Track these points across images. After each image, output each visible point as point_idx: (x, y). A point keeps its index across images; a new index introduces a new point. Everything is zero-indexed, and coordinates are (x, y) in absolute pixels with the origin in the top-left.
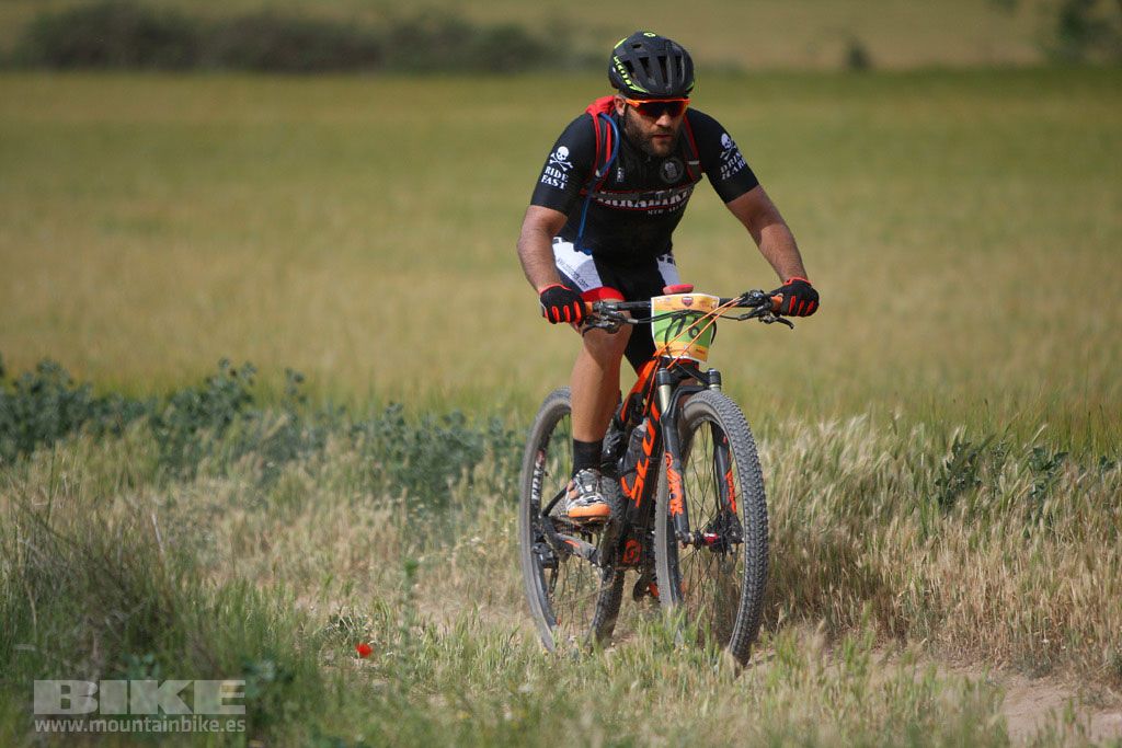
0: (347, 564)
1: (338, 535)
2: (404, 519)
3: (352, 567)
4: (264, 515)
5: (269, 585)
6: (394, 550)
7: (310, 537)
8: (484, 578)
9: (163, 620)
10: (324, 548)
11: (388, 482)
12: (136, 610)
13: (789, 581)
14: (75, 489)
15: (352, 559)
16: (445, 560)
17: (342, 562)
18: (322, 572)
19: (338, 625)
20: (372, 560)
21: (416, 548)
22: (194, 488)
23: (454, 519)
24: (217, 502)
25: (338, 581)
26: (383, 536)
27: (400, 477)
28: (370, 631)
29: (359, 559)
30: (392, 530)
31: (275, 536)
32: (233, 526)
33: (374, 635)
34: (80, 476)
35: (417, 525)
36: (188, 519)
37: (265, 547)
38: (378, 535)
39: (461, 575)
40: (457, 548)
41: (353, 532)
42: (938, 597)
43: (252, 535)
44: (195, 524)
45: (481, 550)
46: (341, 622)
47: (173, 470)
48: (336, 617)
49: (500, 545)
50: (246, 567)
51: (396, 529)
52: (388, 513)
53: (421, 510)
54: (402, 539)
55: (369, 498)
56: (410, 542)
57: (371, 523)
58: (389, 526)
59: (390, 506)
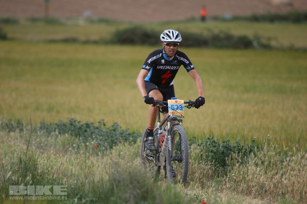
0: (198, 180)
1: (196, 172)
2: (214, 168)
6: (211, 177)
8: (235, 185)
9: (150, 193)
10: (192, 175)
11: (210, 158)
12: (143, 190)
14: (124, 157)
15: (199, 178)
16: (225, 180)
18: (191, 182)
19: (196, 197)
20: (205, 179)
21: (217, 177)
23: (227, 169)
25: (195, 185)
26: (208, 173)
27: (212, 157)
28: (204, 199)
29: (201, 179)
30: (210, 171)
34: (126, 153)
35: (217, 170)
38: (206, 172)
39: (229, 184)
40: (228, 177)
41: (199, 171)
45: (234, 177)
48: (195, 194)
49: (240, 177)
51: (211, 171)
52: (209, 166)
53: (218, 166)
54: (213, 173)
55: (204, 162)
56: (215, 175)
57: (204, 169)
58: (209, 170)
59: (210, 164)
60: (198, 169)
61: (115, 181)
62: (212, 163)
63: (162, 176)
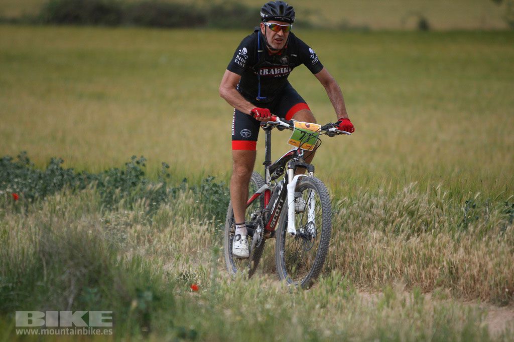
0: (187, 250)
1: (184, 236)
2: (213, 230)
3: (189, 251)
4: (149, 227)
5: (152, 259)
6: (209, 244)
7: (170, 238)
9: (103, 273)
10: (177, 242)
11: (207, 213)
12: (91, 268)
13: (389, 260)
14: (64, 214)
15: (190, 247)
17: (185, 249)
18: (176, 253)
19: (182, 277)
20: (198, 248)
21: (219, 243)
22: (118, 214)
24: (129, 221)
25: (182, 257)
26: (204, 237)
27: (212, 211)
28: (197, 280)
29: (193, 247)
30: (208, 235)
31: (154, 236)
32: (135, 232)
33: (199, 282)
34: (66, 208)
35: (219, 233)
36: (114, 228)
37: (149, 241)
38: (201, 237)
41: (190, 235)
42: (457, 269)
43: (144, 236)
44: (118, 231)
46: (184, 276)
47: (108, 206)
48: (182, 273)
50: (142, 251)
51: (210, 234)
52: (206, 227)
53: (221, 226)
54: (212, 239)
55: (197, 220)
56: (216, 240)
57: (198, 232)
58: (206, 233)
59: (207, 224)
60: (187, 232)
61: (44, 255)
62: (211, 221)
63: (127, 245)
